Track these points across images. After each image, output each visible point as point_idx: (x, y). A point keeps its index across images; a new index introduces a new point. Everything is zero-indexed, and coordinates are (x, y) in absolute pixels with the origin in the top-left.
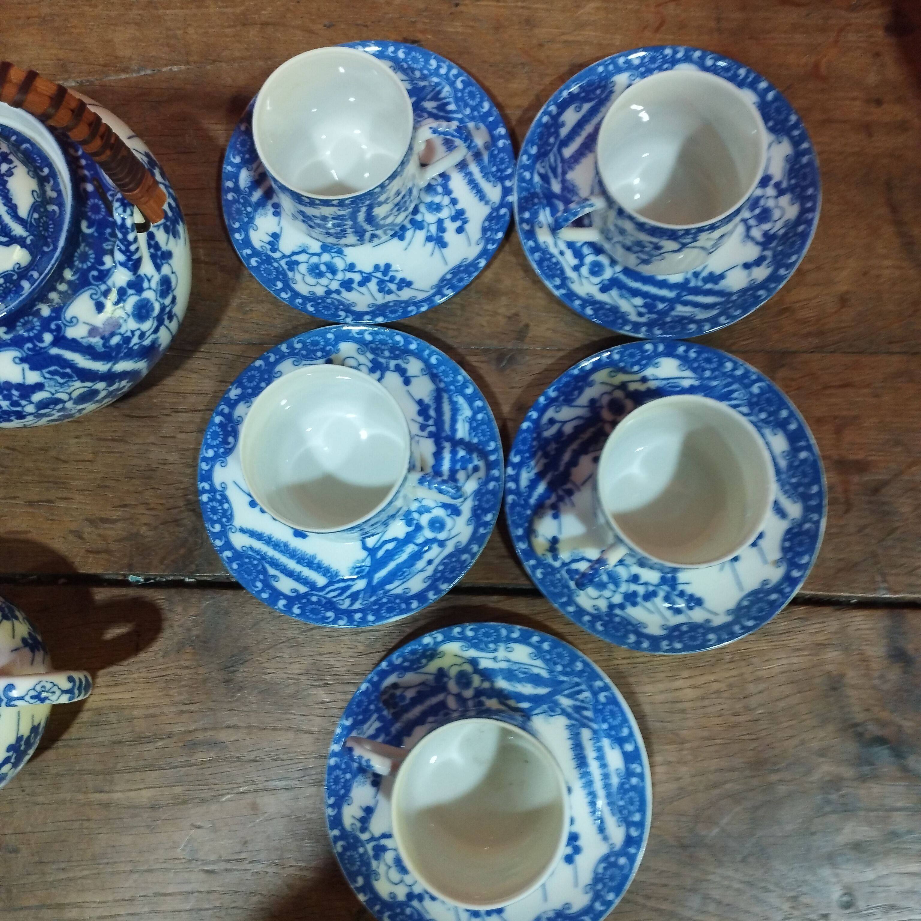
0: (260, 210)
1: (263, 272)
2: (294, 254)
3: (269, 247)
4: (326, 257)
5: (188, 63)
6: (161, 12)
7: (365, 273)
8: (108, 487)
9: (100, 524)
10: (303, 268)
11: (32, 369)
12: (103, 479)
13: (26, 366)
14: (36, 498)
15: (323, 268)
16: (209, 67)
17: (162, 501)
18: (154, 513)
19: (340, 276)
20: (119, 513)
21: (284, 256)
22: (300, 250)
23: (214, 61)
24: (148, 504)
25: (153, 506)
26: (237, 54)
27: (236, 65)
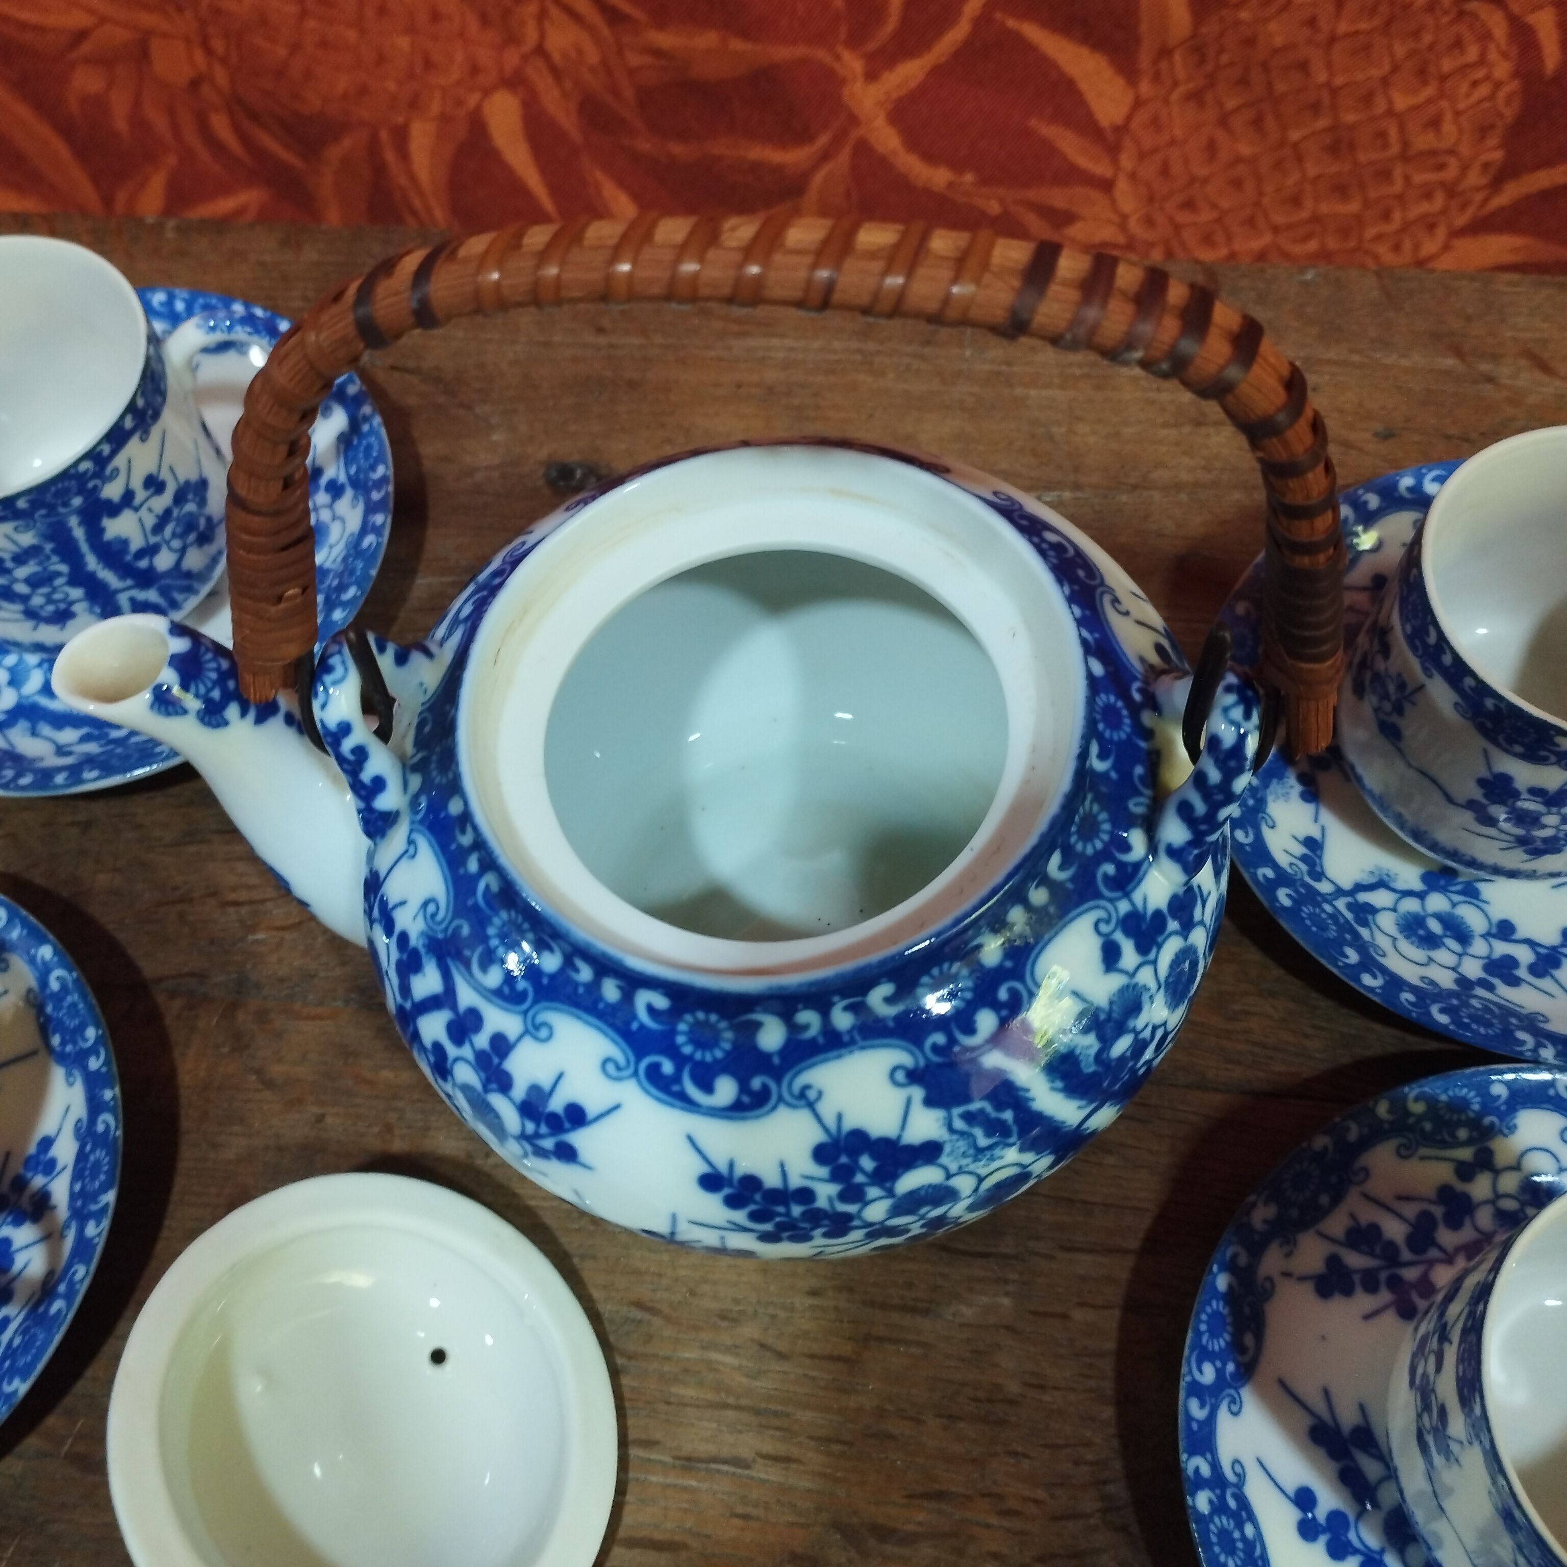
0: (1274, 785)
1: (1308, 922)
2: (1360, 887)
3: (1304, 867)
4: (1437, 902)
5: (1077, 487)
6: (1019, 391)
7: (1540, 945)
8: (891, 1437)
9: (872, 1543)
10: (1387, 921)
11: (929, 1102)
12: (880, 1413)
13: (918, 1093)
14: (705, 1449)
15: (1435, 926)
16: (1124, 498)
17: (1040, 1494)
18: (1016, 1524)
19: (1479, 947)
20: (921, 1517)
21: (1339, 892)
22: (1372, 880)
23: (1135, 487)
24: (1001, 1497)
25: (1012, 1504)
26: (1185, 477)
27: (1183, 497)
